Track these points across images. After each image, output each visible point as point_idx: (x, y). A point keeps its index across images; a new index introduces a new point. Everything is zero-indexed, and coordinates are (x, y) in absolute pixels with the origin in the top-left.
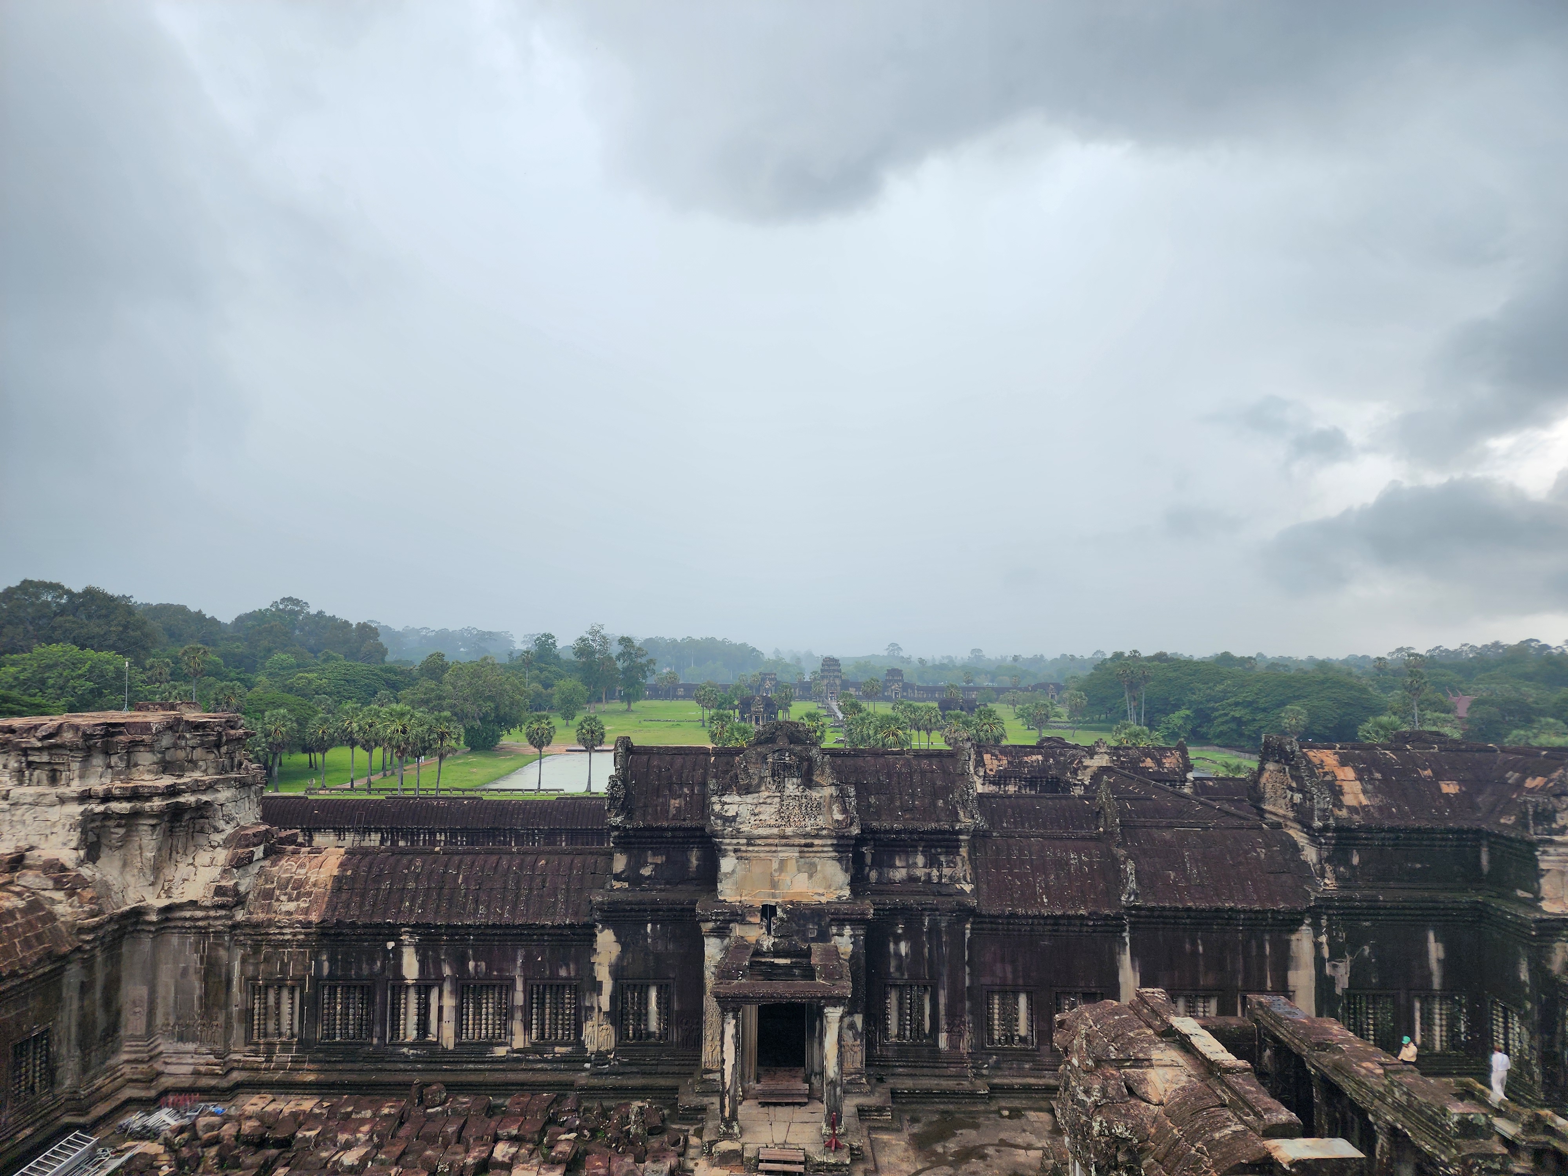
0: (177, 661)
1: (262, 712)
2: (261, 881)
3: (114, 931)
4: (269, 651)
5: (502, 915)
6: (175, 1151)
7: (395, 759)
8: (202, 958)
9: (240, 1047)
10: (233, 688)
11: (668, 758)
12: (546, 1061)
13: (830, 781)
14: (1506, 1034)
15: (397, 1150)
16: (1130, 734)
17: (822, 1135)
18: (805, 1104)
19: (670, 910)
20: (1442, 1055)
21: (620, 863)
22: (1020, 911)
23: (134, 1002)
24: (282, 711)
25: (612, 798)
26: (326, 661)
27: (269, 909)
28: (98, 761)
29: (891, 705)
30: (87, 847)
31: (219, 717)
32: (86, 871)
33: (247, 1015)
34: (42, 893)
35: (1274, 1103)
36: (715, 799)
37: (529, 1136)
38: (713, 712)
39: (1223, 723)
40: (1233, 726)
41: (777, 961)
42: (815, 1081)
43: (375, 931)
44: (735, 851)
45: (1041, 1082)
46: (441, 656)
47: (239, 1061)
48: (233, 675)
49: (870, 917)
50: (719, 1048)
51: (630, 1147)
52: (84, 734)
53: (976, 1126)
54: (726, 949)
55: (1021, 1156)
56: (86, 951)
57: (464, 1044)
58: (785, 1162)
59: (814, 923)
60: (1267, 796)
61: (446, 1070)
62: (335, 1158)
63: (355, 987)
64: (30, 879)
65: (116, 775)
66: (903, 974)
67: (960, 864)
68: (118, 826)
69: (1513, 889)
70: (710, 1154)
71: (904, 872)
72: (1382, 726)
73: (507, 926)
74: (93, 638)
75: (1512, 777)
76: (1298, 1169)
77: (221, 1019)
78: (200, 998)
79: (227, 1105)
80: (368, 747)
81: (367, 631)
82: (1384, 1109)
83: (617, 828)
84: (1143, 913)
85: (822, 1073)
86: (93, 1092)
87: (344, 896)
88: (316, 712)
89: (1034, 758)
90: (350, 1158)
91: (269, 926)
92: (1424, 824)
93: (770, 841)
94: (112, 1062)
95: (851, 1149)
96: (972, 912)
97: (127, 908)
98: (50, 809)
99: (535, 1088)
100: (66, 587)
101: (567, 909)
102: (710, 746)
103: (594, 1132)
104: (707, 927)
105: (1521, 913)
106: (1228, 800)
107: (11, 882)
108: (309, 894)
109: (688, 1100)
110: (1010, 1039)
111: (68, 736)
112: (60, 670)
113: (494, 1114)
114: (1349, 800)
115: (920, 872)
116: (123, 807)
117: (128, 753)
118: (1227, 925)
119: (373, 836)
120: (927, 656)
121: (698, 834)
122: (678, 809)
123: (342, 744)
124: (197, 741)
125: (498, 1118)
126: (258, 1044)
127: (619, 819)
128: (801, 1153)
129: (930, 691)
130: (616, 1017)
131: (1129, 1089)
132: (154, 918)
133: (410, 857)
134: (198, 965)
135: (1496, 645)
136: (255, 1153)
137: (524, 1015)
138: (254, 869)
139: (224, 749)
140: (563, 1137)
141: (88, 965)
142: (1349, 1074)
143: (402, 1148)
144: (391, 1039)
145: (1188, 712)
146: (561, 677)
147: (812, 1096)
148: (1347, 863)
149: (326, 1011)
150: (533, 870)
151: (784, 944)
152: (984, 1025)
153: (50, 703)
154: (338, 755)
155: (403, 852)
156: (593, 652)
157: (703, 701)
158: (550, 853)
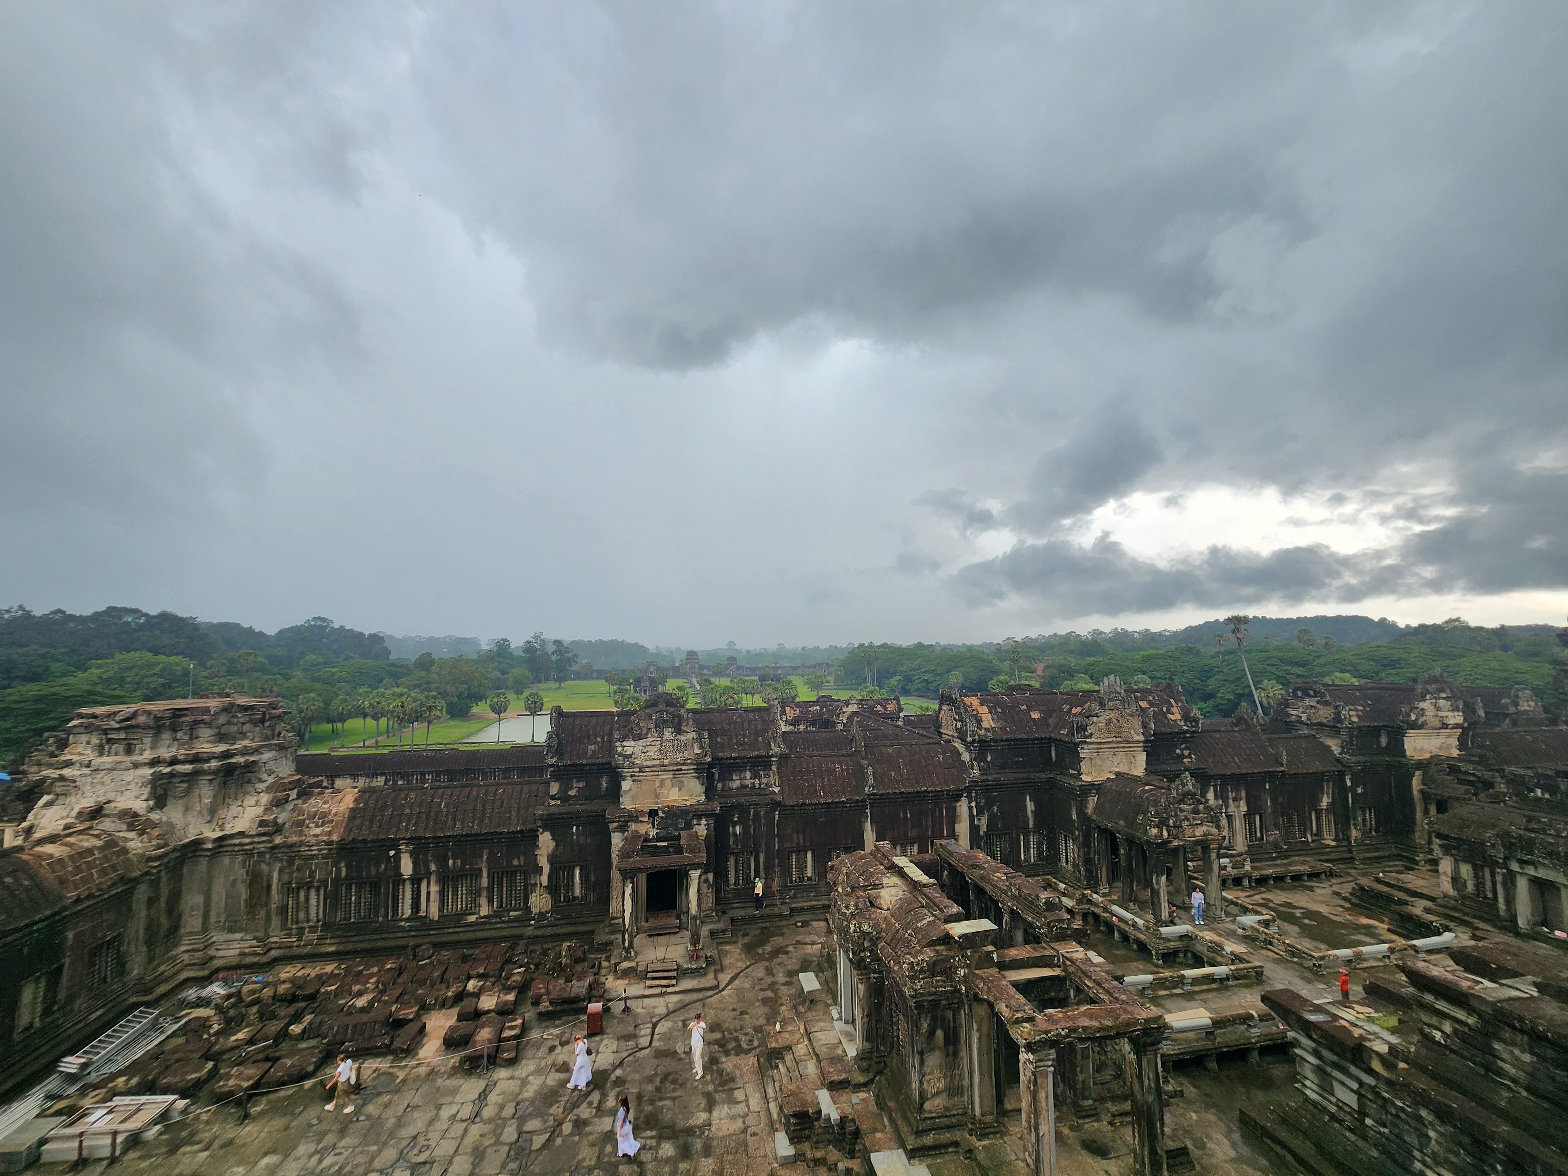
0: (232, 662)
1: (297, 696)
2: (295, 814)
3: (177, 857)
4: (303, 654)
5: (473, 827)
6: (224, 1013)
7: (396, 725)
8: (247, 872)
9: (278, 932)
10: (275, 680)
11: (586, 719)
12: (504, 922)
13: (692, 729)
14: (1066, 850)
15: (397, 993)
16: (869, 692)
17: (688, 951)
18: (677, 933)
19: (588, 817)
20: (1035, 864)
21: (555, 788)
22: (808, 801)
23: (192, 908)
24: (313, 695)
25: (549, 746)
26: (345, 660)
27: (301, 833)
28: (166, 736)
29: (729, 679)
30: (156, 798)
31: (267, 701)
32: (155, 816)
33: (283, 910)
34: (117, 834)
35: (950, 902)
36: (618, 744)
37: (492, 973)
38: (616, 687)
39: (919, 683)
40: (924, 684)
41: (658, 844)
42: (683, 917)
43: (380, 844)
44: (631, 776)
45: (819, 903)
46: (429, 654)
47: (276, 942)
48: (275, 671)
49: (717, 812)
50: (621, 903)
51: (562, 973)
52: (156, 717)
53: (782, 935)
54: (626, 839)
55: (809, 949)
56: (153, 874)
57: (445, 916)
58: (665, 971)
59: (682, 819)
60: (943, 724)
61: (433, 934)
62: (350, 1003)
63: (365, 883)
64: (107, 824)
65: (182, 745)
66: (738, 846)
67: (772, 776)
68: (182, 782)
69: (1068, 769)
70: (615, 971)
71: (738, 782)
72: (1000, 682)
73: (476, 834)
74: (165, 647)
75: (1066, 708)
76: (963, 939)
77: (263, 914)
78: (246, 900)
79: (266, 975)
80: (376, 718)
81: (376, 639)
82: (1007, 899)
83: (552, 766)
84: (877, 797)
85: (688, 912)
86: (156, 977)
87: (358, 822)
88: (338, 695)
89: (815, 708)
90: (361, 1002)
91: (300, 846)
92: (1024, 736)
93: (654, 769)
94: (174, 953)
95: (706, 958)
96: (779, 804)
97: (188, 840)
98: (126, 772)
99: (496, 940)
100: (144, 611)
101: (518, 821)
102: (615, 710)
103: (537, 966)
104: (613, 826)
105: (1072, 782)
106: (922, 728)
107: (91, 828)
108: (331, 822)
109: (600, 938)
110: (802, 879)
111: (142, 719)
112: (137, 671)
113: (468, 961)
114: (985, 724)
115: (748, 782)
116: (188, 768)
117: (192, 729)
118: (923, 800)
119: (379, 778)
120: (751, 648)
121: (607, 767)
122: (594, 752)
123: (357, 716)
124: (246, 718)
125: (470, 963)
126: (291, 929)
127: (554, 760)
128: (674, 964)
129: (753, 670)
130: (552, 889)
131: (871, 902)
132: (210, 846)
133: (406, 792)
134: (245, 877)
136: (288, 1007)
137: (488, 892)
138: (290, 806)
139: (267, 724)
140: (516, 971)
141: (155, 883)
142: (988, 881)
143: (400, 991)
144: (392, 917)
145: (900, 677)
146: (513, 667)
147: (681, 927)
148: (985, 761)
149: (344, 902)
150: (495, 796)
151: (663, 833)
152: (786, 872)
153: (128, 694)
154: (354, 724)
155: (401, 789)
156: (536, 650)
157: (609, 680)
158: (506, 784)
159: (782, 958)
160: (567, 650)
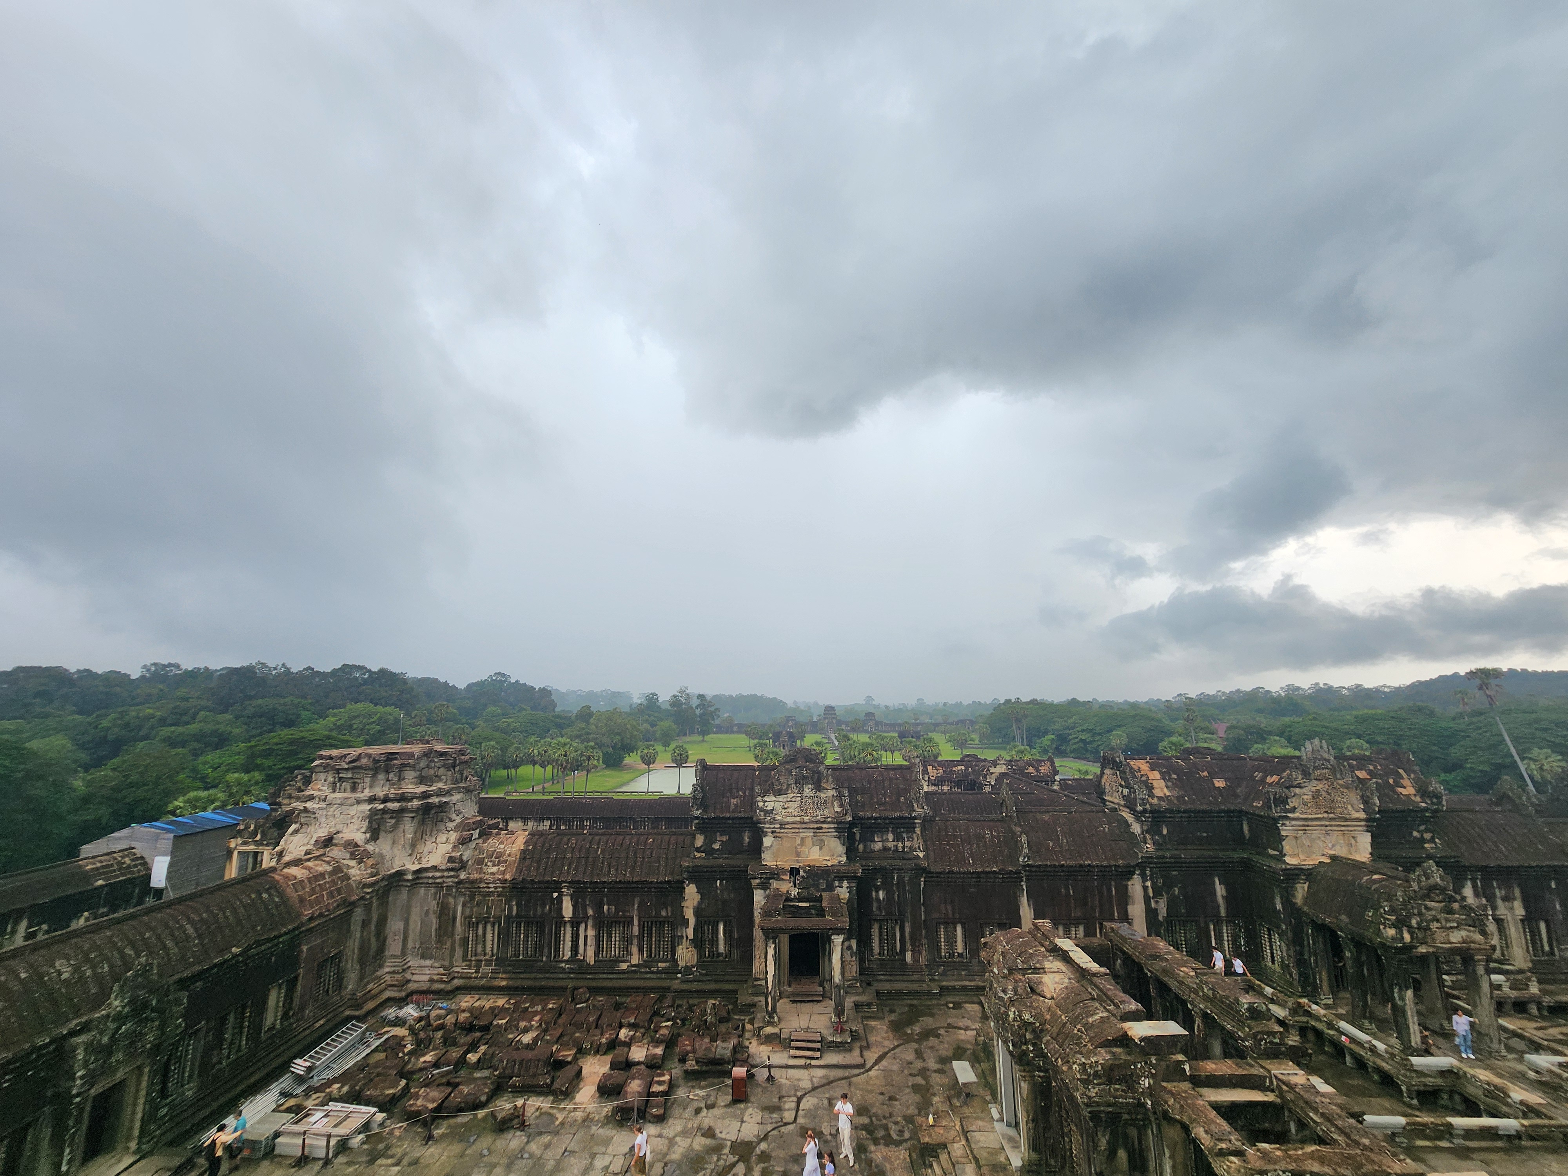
0: (431, 712)
1: (480, 744)
2: (477, 853)
3: (385, 886)
4: (486, 706)
5: (625, 875)
6: (416, 1034)
7: (560, 773)
8: (438, 904)
9: (459, 963)
10: (463, 729)
11: (729, 772)
12: (653, 972)
13: (832, 786)
14: (1271, 946)
15: (557, 1033)
16: (1018, 752)
17: (832, 1023)
18: (821, 1001)
19: (731, 871)
21: (699, 841)
22: (955, 869)
23: (394, 933)
24: (493, 743)
25: (695, 798)
26: (519, 711)
27: (481, 871)
28: (381, 776)
29: (868, 735)
30: (372, 831)
31: (455, 748)
32: (370, 847)
33: (465, 941)
34: (343, 861)
35: (1126, 997)
36: (759, 799)
37: (642, 1024)
38: (756, 741)
39: (1075, 743)
40: (1082, 745)
41: (800, 904)
42: (827, 986)
43: (546, 885)
44: (773, 832)
45: (972, 983)
46: (589, 707)
47: (458, 972)
48: (464, 721)
49: (859, 875)
50: (764, 964)
51: (707, 1032)
52: (374, 760)
53: (932, 1015)
54: (768, 897)
55: (962, 1035)
56: (366, 900)
57: (601, 961)
58: (808, 1041)
59: (824, 879)
60: (1107, 791)
61: (589, 979)
62: (517, 1039)
63: (532, 923)
64: (336, 852)
65: (392, 785)
66: (881, 912)
67: (916, 839)
68: (391, 818)
69: (1266, 849)
70: (759, 1036)
71: (880, 844)
72: (1174, 744)
73: (629, 882)
74: (382, 699)
75: (1258, 775)
76: (1145, 1043)
77: (448, 945)
78: (436, 930)
79: (449, 1002)
80: (543, 765)
81: (545, 692)
82: (1198, 1000)
83: (697, 818)
84: (1034, 869)
85: (831, 980)
86: (366, 994)
87: (527, 863)
88: (513, 744)
89: (959, 768)
90: (527, 1039)
91: (480, 882)
92: (1206, 807)
93: (794, 826)
94: (378, 973)
95: (851, 1032)
96: (924, 870)
97: (394, 871)
98: (351, 808)
99: (645, 991)
100: (368, 668)
101: (666, 871)
102: (756, 764)
103: (684, 1021)
104: (755, 882)
105: (1273, 865)
106: (1082, 793)
107: (324, 855)
108: (506, 861)
109: (744, 998)
110: (952, 955)
111: (364, 761)
112: (361, 719)
113: (620, 1008)
114: (1157, 792)
115: (890, 845)
116: (392, 806)
117: (400, 771)
118: (1088, 875)
119: (545, 823)
120: (890, 704)
121: (749, 821)
122: (736, 805)
123: (527, 764)
124: (442, 763)
125: (622, 1011)
126: (471, 961)
127: (699, 812)
128: (819, 1034)
129: (892, 726)
130: (698, 942)
131: (1031, 988)
132: (410, 877)
133: (568, 837)
134: (436, 908)
135: (1238, 691)
136: (467, 1035)
137: (639, 942)
138: (473, 845)
139: (457, 769)
140: (664, 1024)
141: (368, 908)
142: (1174, 976)
143: (560, 1032)
144: (555, 957)
145: (1053, 737)
146: (661, 720)
147: (824, 996)
148: (1160, 833)
149: (514, 939)
150: (645, 846)
151: (805, 893)
152: (935, 946)
153: (354, 740)
154: (525, 770)
155: (563, 834)
156: (682, 704)
157: (750, 735)
158: (655, 834)
159: (932, 1041)
160: (710, 704)
